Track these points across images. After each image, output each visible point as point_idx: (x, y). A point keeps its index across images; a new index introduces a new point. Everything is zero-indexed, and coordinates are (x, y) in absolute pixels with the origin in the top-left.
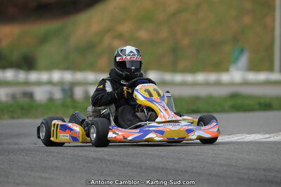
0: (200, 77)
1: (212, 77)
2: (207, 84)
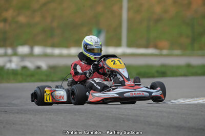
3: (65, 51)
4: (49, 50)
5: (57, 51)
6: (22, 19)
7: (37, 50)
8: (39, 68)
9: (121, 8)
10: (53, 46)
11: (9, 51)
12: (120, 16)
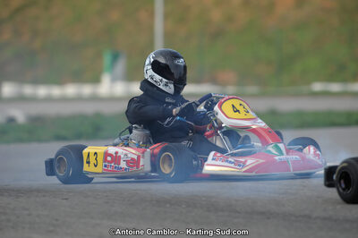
0: (71, 90)
1: (87, 90)
2: (79, 99)
3: (56, 91)
4: (28, 90)
5: (42, 91)
7: (8, 89)
8: (11, 120)
9: (152, 14)
10: (36, 82)
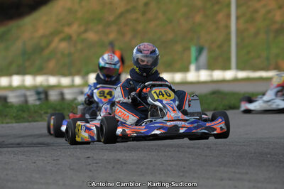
6: (91, 36)
11: (78, 80)
12: (228, 27)
